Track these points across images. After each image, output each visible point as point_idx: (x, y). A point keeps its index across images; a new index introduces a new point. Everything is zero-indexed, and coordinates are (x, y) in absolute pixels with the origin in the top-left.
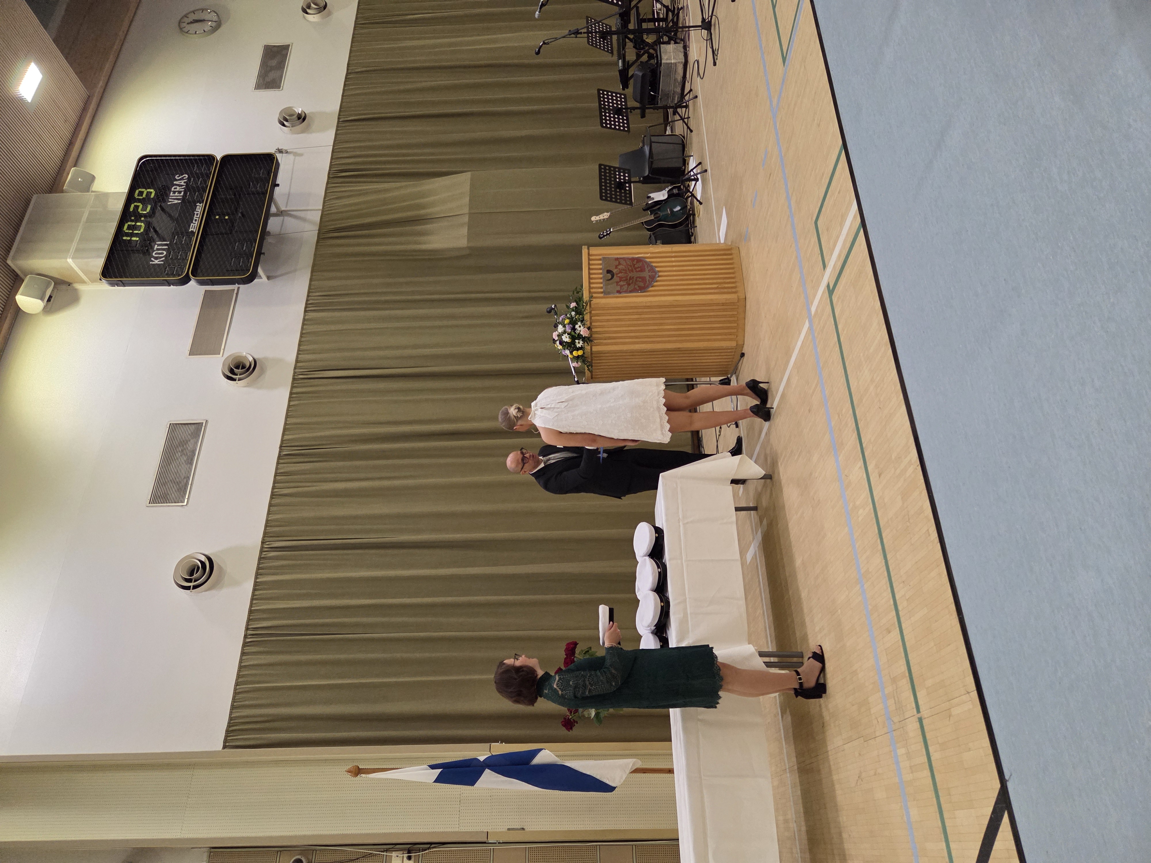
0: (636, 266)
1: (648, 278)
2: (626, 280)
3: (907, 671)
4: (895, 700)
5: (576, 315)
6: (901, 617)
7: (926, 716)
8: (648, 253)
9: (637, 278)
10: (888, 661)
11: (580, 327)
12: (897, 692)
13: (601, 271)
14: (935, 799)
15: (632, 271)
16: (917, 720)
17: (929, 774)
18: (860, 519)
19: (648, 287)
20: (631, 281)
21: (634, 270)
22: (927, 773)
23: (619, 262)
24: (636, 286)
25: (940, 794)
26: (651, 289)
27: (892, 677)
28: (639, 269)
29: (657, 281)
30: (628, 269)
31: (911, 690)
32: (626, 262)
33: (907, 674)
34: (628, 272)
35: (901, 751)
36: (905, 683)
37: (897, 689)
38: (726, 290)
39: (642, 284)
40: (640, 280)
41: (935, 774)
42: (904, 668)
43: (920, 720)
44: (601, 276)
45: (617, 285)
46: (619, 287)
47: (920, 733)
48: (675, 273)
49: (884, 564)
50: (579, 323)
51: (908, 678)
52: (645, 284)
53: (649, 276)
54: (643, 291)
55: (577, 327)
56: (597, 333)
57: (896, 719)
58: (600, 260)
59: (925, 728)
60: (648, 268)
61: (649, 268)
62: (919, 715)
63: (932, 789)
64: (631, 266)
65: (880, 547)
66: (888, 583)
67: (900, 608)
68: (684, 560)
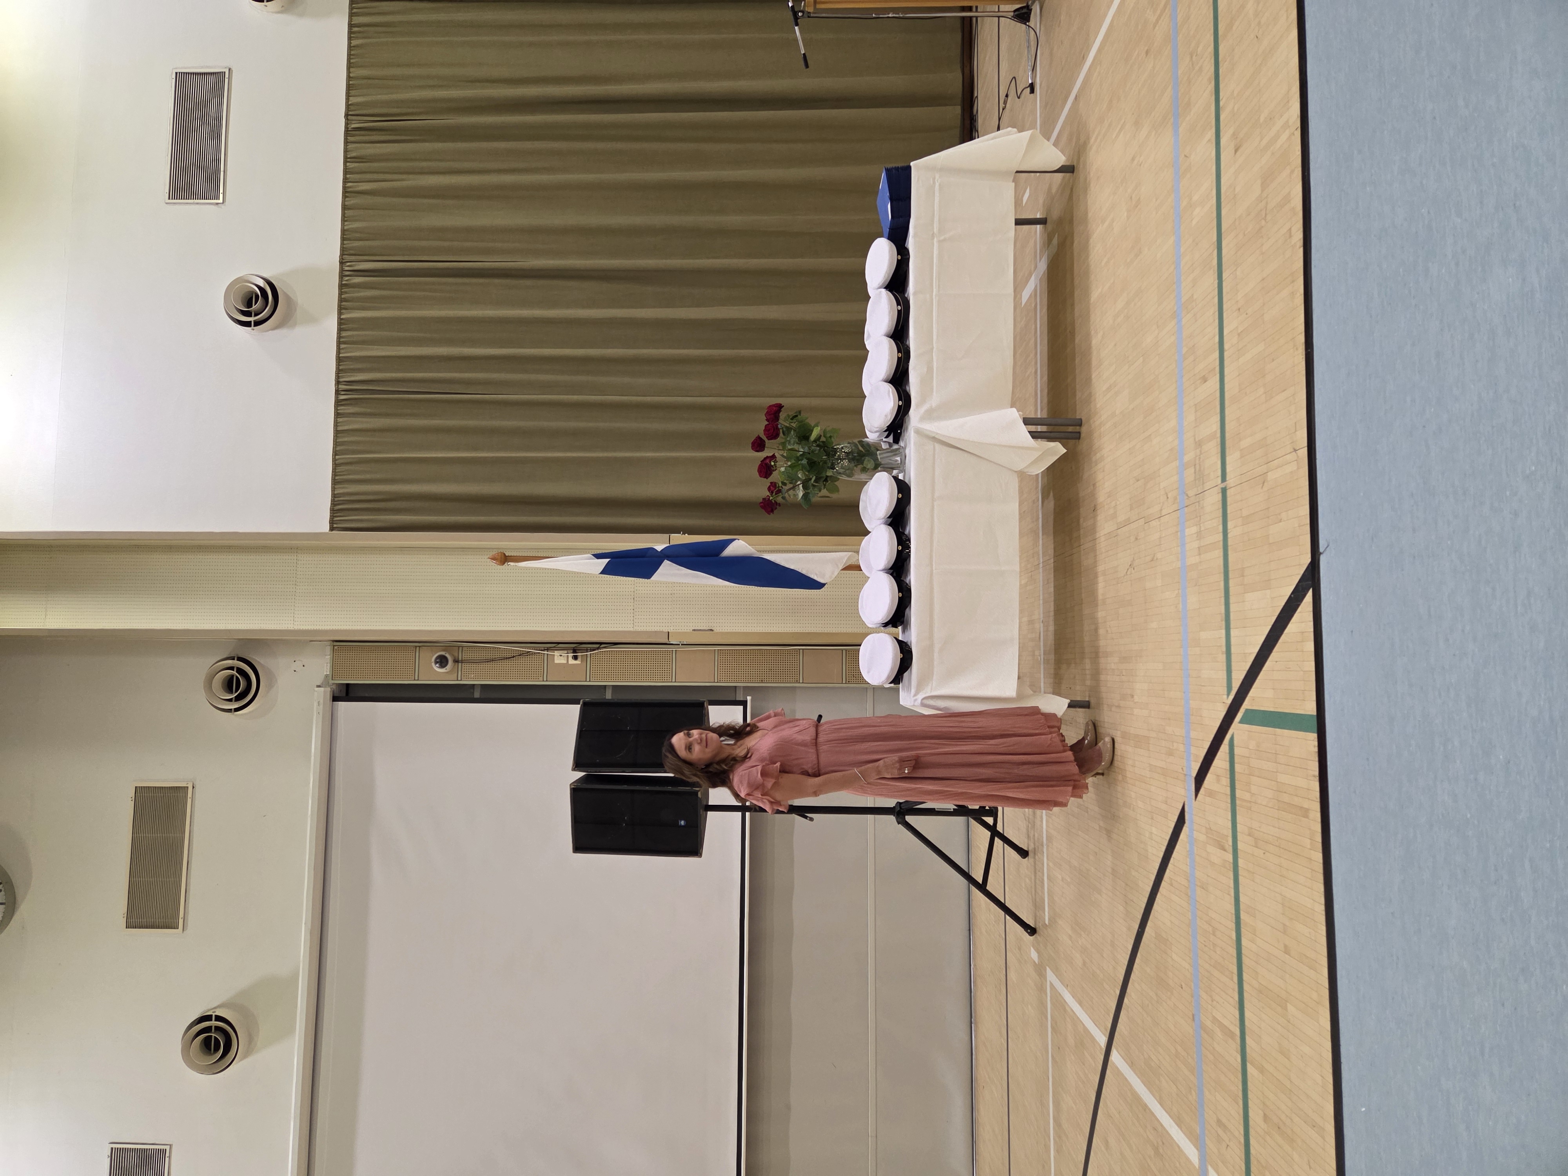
3: (1219, 431)
4: (1195, 470)
6: (1225, 359)
7: (1232, 486)
10: (1196, 420)
14: (1222, 584)
16: (1220, 491)
17: (1222, 554)
18: (1194, 222)
22: (1219, 553)
25: (1231, 575)
27: (1197, 440)
31: (1219, 455)
33: (1219, 435)
35: (1191, 531)
36: (1213, 448)
37: (1201, 454)
41: (1230, 552)
42: (1215, 427)
43: (1224, 491)
47: (1220, 506)
49: (1216, 286)
51: (1219, 440)
57: (1191, 493)
59: (1229, 500)
62: (1223, 485)
63: (1222, 570)
65: (1215, 262)
66: (1217, 313)
67: (1226, 347)
68: (934, 294)
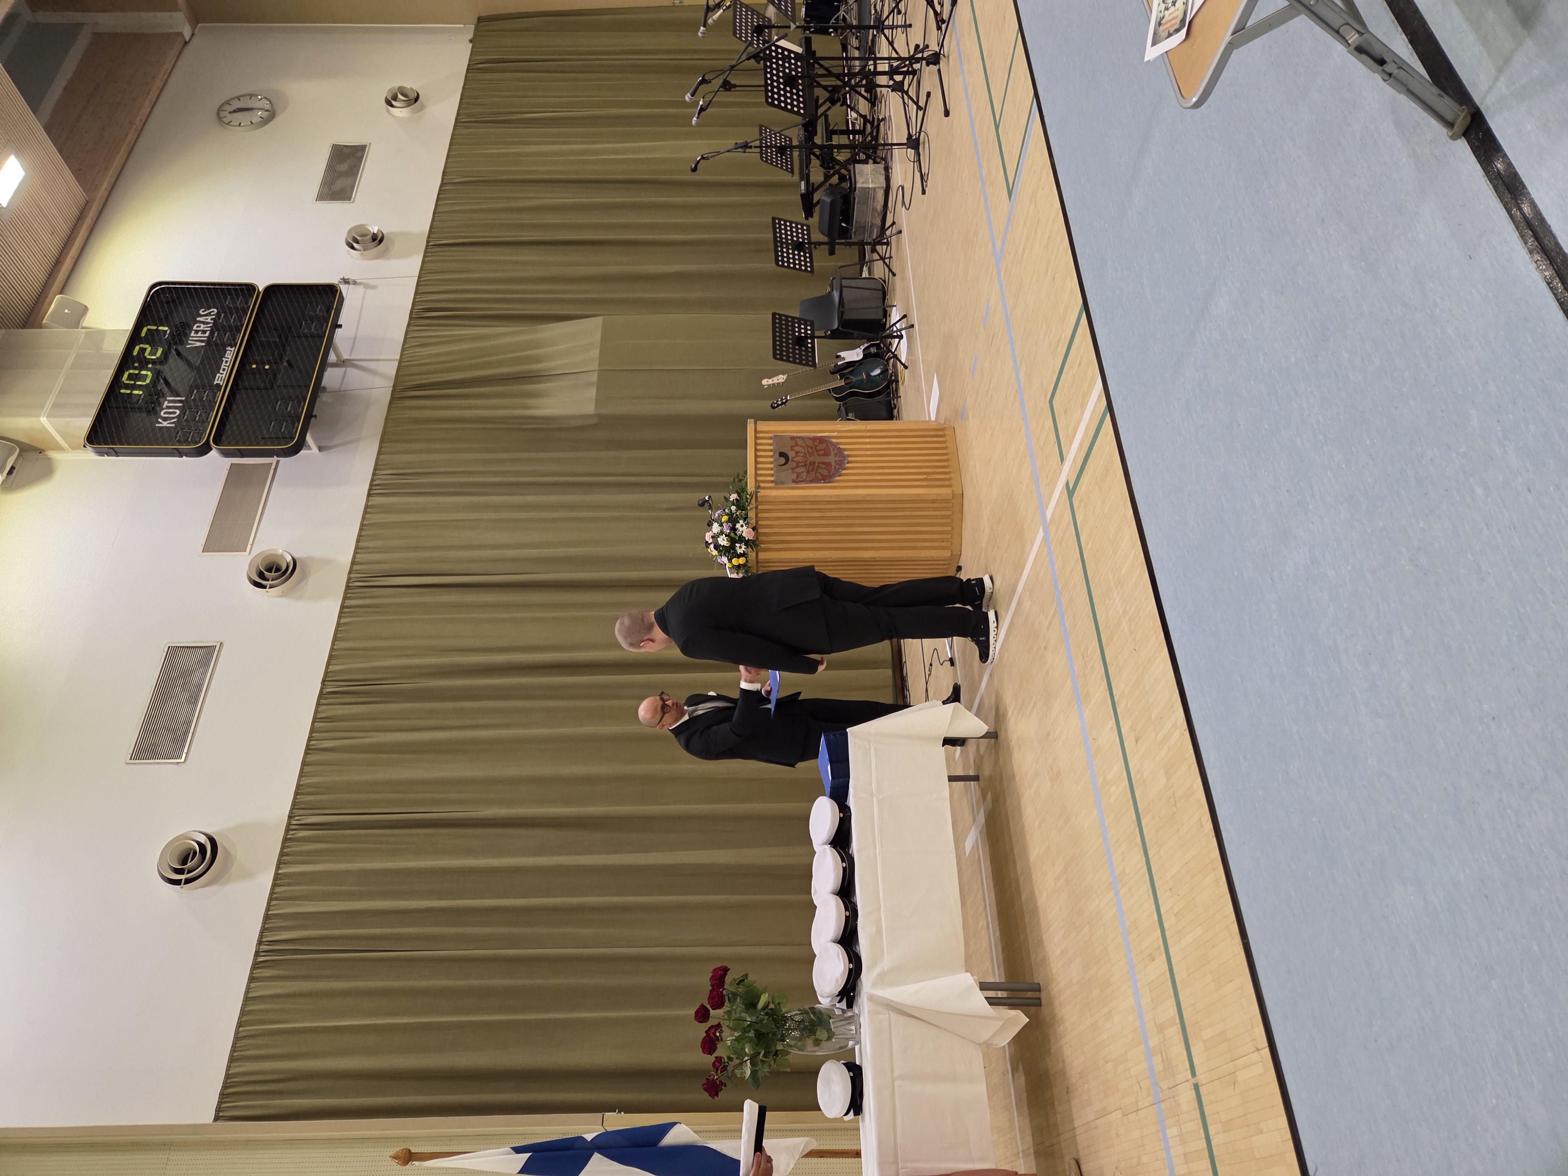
0: (818, 448)
1: (833, 464)
2: (805, 465)
3: (1177, 1016)
4: (1162, 1057)
5: (737, 511)
6: (1168, 938)
7: (1204, 1082)
8: (834, 431)
9: (819, 463)
10: (1152, 1001)
11: (742, 526)
12: (1164, 1045)
13: (771, 453)
15: (814, 456)
16: (1193, 1088)
17: (1209, 1166)
18: (1113, 799)
19: (834, 475)
20: (811, 468)
21: (816, 454)
22: (1206, 1164)
23: (796, 442)
24: (818, 475)
26: (838, 478)
27: (1158, 1024)
28: (823, 452)
29: (845, 469)
30: (808, 451)
31: (1183, 1043)
32: (805, 442)
33: (1178, 1021)
34: (808, 455)
35: (1172, 1132)
36: (1174, 1032)
37: (1165, 1040)
38: (937, 483)
39: (825, 472)
40: (824, 466)
41: (1217, 1166)
42: (1173, 1011)
43: (1196, 1087)
44: (772, 460)
45: (793, 472)
46: (795, 475)
47: (1197, 1107)
48: (869, 459)
49: (1144, 863)
50: (741, 522)
51: (1179, 1026)
52: (829, 472)
53: (836, 461)
54: (826, 481)
55: (738, 526)
56: (764, 534)
57: (1164, 1085)
58: (771, 438)
59: (1203, 1099)
60: (834, 450)
61: (836, 451)
62: (1194, 1081)
64: (811, 448)
65: (1139, 839)
66: (1150, 891)
67: (1166, 926)
68: (877, 851)
